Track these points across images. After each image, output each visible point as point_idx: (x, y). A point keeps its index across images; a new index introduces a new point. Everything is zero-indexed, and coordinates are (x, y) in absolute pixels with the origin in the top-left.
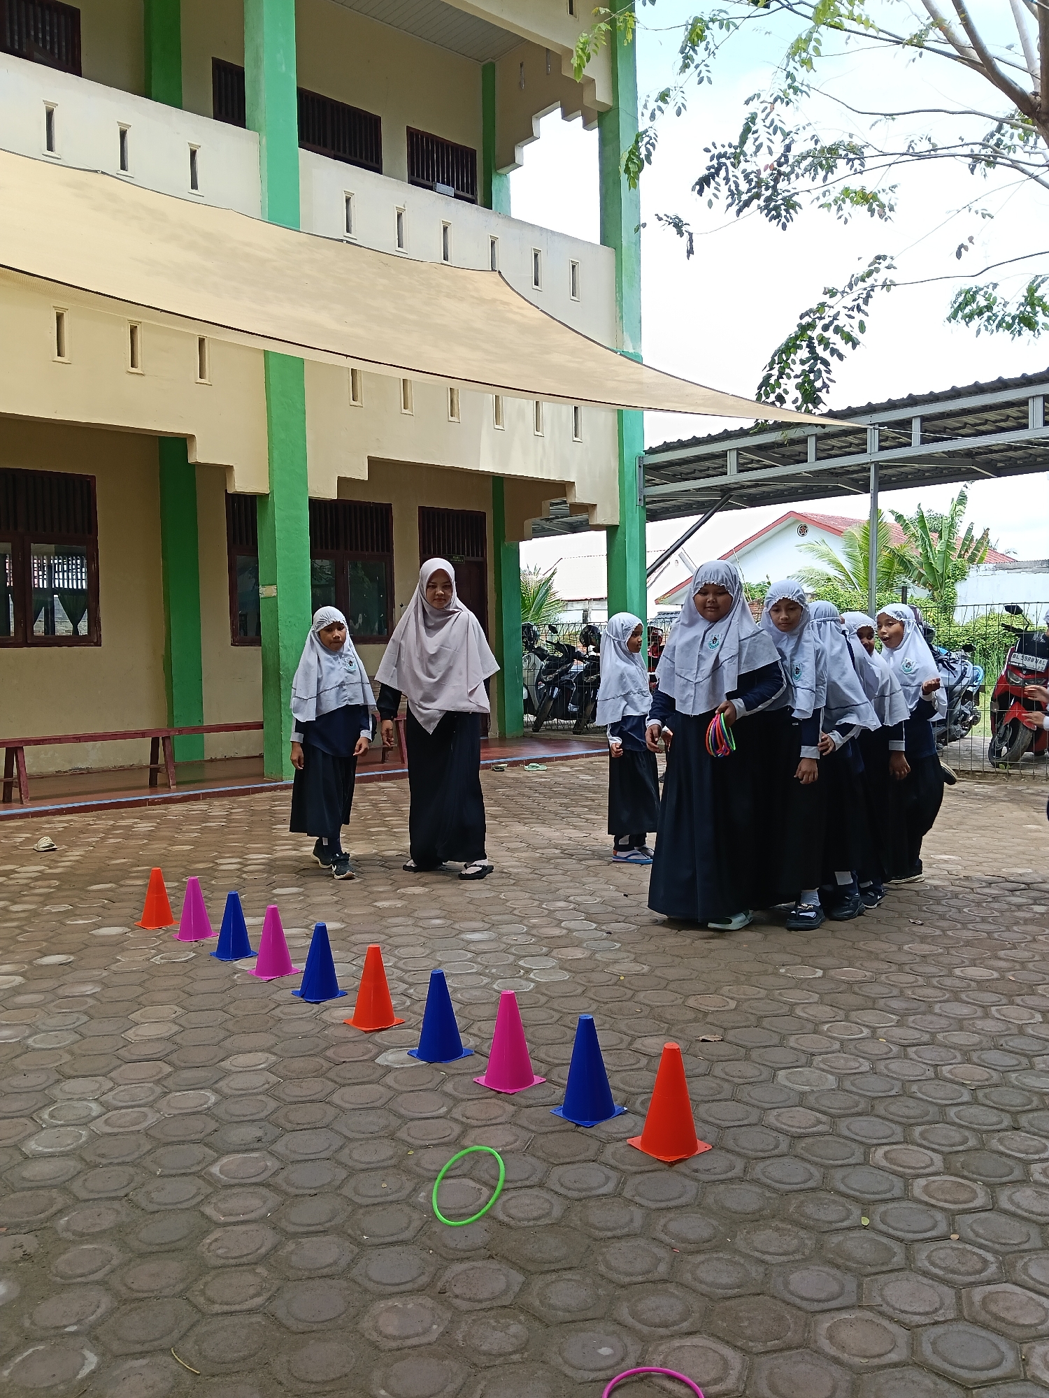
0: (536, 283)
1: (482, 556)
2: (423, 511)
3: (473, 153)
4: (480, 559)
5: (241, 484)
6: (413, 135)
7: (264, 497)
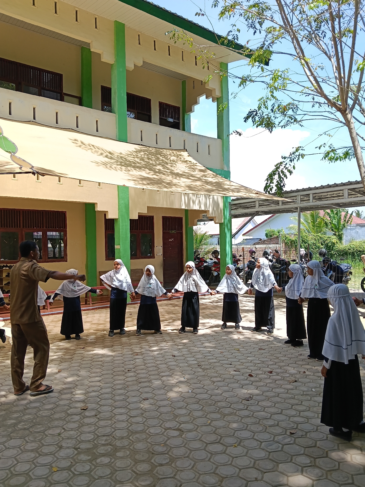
0: (197, 152)
1: (182, 230)
2: (163, 218)
3: (179, 108)
4: (181, 231)
5: (110, 216)
6: (161, 104)
7: (117, 219)
